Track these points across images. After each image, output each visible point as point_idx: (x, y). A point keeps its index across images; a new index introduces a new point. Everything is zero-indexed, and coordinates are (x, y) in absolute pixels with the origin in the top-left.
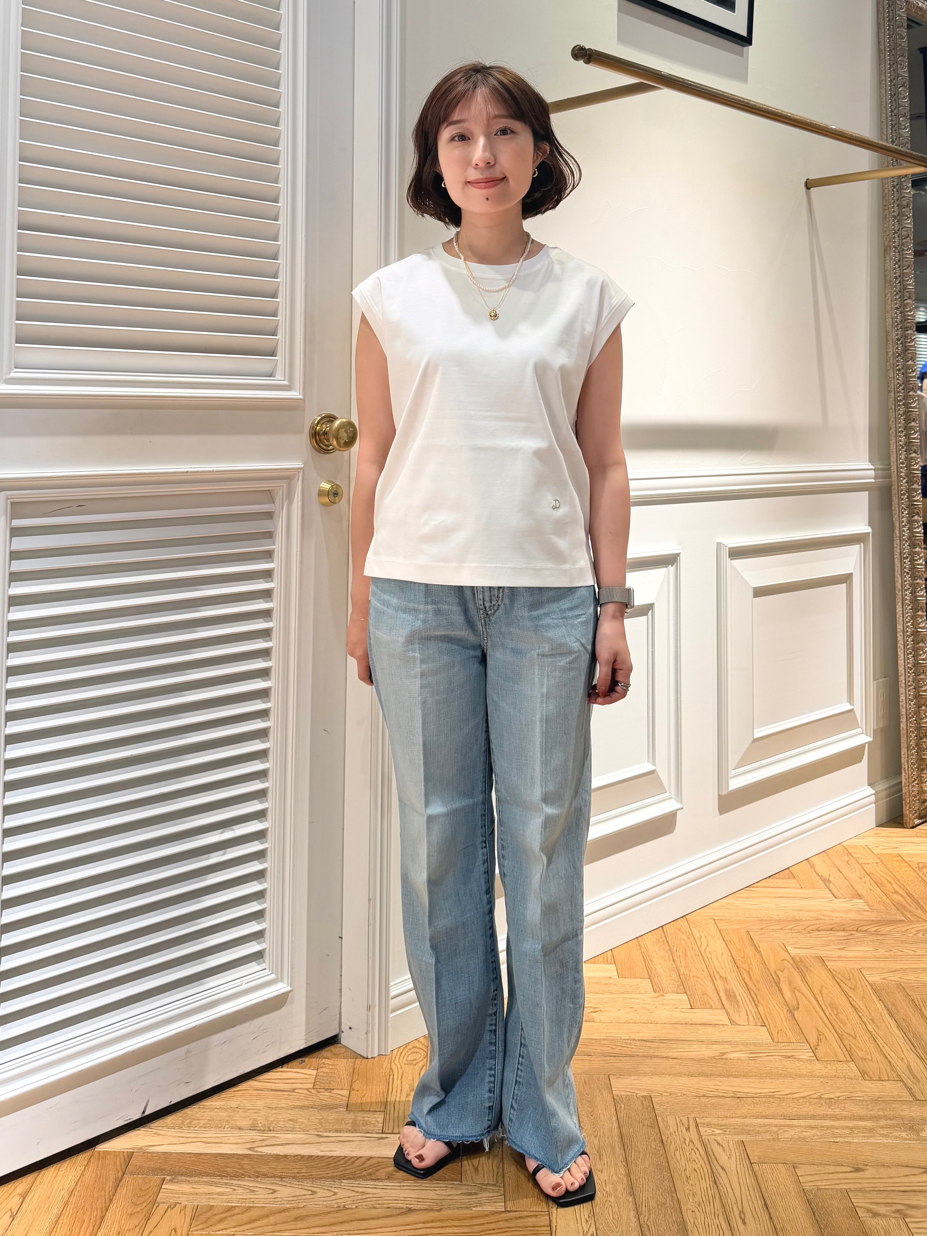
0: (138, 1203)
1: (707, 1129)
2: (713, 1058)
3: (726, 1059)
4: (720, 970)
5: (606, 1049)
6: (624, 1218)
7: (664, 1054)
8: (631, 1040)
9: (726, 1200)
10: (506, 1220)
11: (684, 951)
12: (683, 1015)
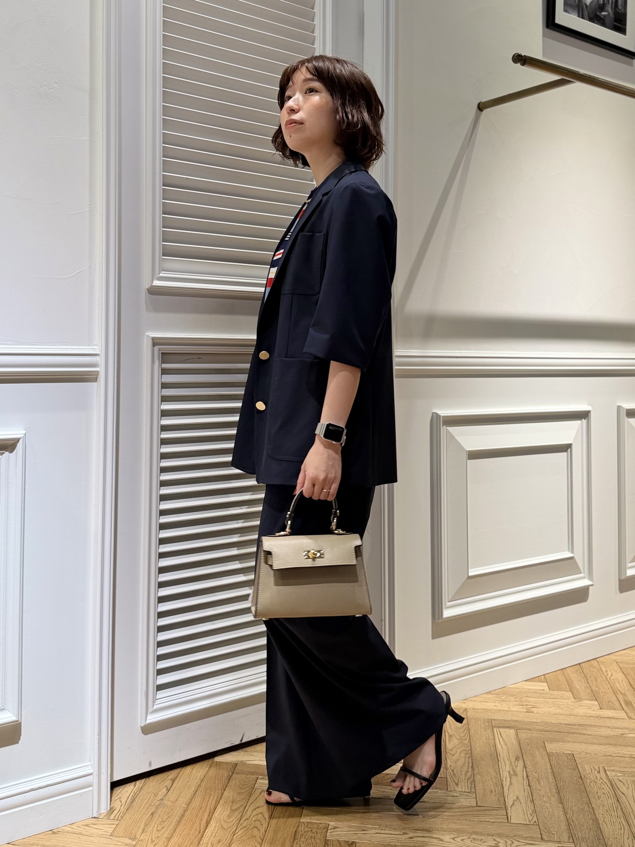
0: (243, 788)
1: (612, 773)
2: (617, 736)
3: (625, 737)
4: (621, 689)
5: (541, 728)
6: (556, 814)
7: (582, 732)
8: (559, 724)
9: (625, 810)
10: (478, 811)
11: (595, 678)
12: (595, 712)
